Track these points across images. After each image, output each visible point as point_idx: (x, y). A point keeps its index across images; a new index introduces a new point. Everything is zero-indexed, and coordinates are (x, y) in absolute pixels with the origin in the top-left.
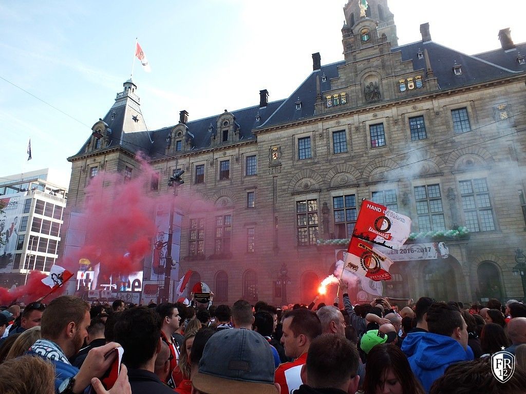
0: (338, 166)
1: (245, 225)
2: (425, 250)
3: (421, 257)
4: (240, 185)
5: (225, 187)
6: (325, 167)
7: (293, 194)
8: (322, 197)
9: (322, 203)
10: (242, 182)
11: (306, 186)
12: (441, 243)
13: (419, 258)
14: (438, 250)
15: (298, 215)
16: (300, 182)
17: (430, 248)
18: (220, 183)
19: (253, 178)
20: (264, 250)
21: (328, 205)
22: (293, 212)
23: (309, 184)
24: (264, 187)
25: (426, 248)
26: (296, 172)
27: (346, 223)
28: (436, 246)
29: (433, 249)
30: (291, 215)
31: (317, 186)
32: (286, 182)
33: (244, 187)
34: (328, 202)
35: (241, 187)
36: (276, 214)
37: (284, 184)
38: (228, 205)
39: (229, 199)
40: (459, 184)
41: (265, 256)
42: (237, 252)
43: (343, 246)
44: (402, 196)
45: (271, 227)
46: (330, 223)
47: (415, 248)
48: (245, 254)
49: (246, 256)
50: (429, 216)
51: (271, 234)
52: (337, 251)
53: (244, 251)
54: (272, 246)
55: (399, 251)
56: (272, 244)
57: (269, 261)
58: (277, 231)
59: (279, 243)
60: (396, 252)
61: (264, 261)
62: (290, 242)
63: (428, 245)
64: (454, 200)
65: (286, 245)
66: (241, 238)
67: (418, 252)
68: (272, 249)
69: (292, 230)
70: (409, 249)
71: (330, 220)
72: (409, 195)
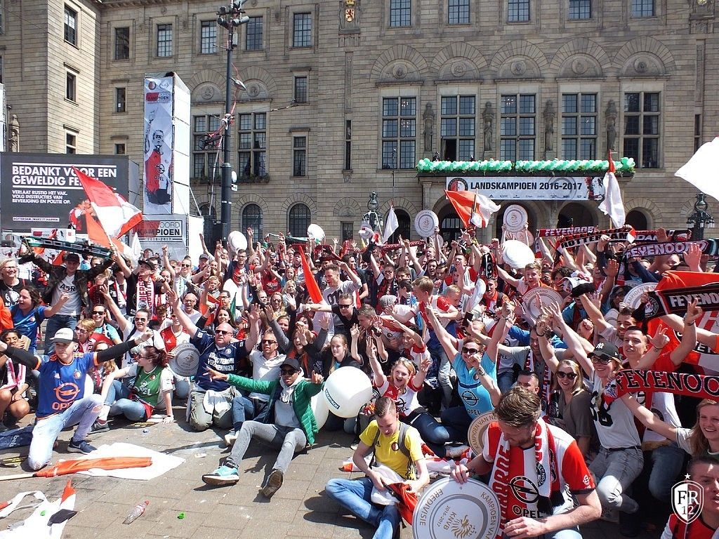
0: (453, 46)
1: (290, 132)
2: (573, 186)
3: (567, 197)
4: (282, 62)
5: (255, 64)
6: (433, 45)
7: (379, 84)
8: (425, 93)
9: (424, 103)
10: (286, 58)
11: (399, 73)
12: (596, 179)
13: (565, 197)
14: (591, 188)
15: (384, 120)
16: (391, 66)
17: (581, 184)
18: (245, 55)
19: (304, 52)
20: (327, 172)
21: (434, 107)
22: (376, 113)
23: (405, 70)
24: (329, 69)
25: (575, 184)
26: (385, 47)
27: (458, 138)
28: (589, 182)
29: (585, 185)
30: (375, 119)
31: (417, 75)
32: (367, 62)
33: (289, 66)
34: (434, 102)
35: (283, 66)
36: (349, 117)
37: (364, 67)
38: (261, 95)
39: (261, 85)
40: (623, 97)
41: (330, 182)
42: (278, 174)
43: (459, 173)
44: (544, 105)
45: (340, 135)
46: (434, 136)
47: (561, 182)
48: (291, 177)
49: (292, 182)
50: (576, 139)
51: (340, 148)
52: (449, 180)
53: (289, 174)
54: (341, 167)
55: (538, 186)
56: (341, 163)
57: (335, 190)
58: (348, 144)
59: (353, 163)
60: (534, 186)
61: (327, 191)
62: (370, 161)
63: (578, 180)
64: (614, 119)
65: (363, 166)
66: (284, 152)
67: (564, 188)
68: (340, 171)
69: (375, 142)
70: (552, 184)
71: (434, 131)
72: (555, 105)
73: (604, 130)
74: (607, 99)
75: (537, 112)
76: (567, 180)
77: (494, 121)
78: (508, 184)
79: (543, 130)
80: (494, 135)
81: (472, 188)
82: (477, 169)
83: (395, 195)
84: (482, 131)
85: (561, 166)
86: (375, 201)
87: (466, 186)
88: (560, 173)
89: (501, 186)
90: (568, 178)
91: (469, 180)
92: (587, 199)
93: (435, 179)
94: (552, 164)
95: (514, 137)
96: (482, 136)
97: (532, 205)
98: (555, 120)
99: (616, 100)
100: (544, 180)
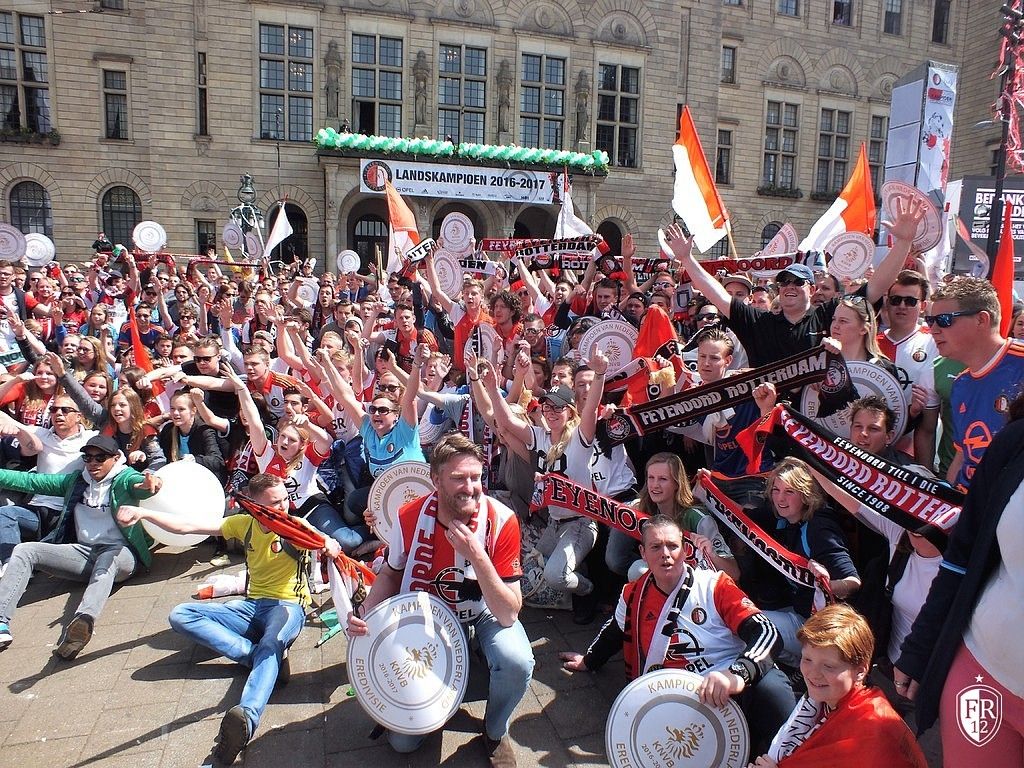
1: (95, 59)
2: (534, 184)
3: (526, 198)
8: (327, 25)
9: (326, 40)
12: (562, 176)
13: (523, 198)
14: (555, 188)
15: (261, 59)
17: (543, 182)
20: (167, 136)
21: (340, 49)
22: (249, 47)
25: (536, 181)
27: (377, 101)
28: (554, 179)
29: (548, 184)
30: (246, 55)
34: (341, 41)
36: (202, 47)
40: (598, 69)
41: (171, 154)
42: (73, 131)
43: (378, 154)
44: (498, 66)
45: (188, 75)
46: (342, 94)
47: (518, 178)
48: (101, 140)
49: (104, 148)
50: (539, 119)
51: (188, 97)
52: (364, 163)
53: (97, 133)
54: (191, 129)
55: (489, 181)
56: (191, 123)
57: (182, 168)
58: (203, 92)
59: (211, 124)
60: (484, 180)
61: (168, 167)
62: (240, 125)
63: (540, 176)
64: (586, 97)
65: (229, 131)
66: (86, 94)
67: (522, 186)
68: (190, 137)
69: (248, 95)
70: (506, 179)
71: (342, 87)
72: (512, 67)
73: (574, 110)
74: (579, 69)
75: (488, 75)
76: (526, 175)
77: (429, 81)
78: (449, 174)
79: (496, 102)
80: (429, 103)
81: (398, 177)
82: (405, 150)
83: (282, 181)
84: (412, 93)
85: (519, 155)
86: (249, 189)
87: (390, 174)
88: (517, 164)
89: (438, 177)
90: (526, 172)
91: (393, 165)
92: (550, 203)
93: (343, 161)
94: (507, 151)
95: (458, 108)
96: (413, 100)
97: (482, 207)
98: (512, 89)
99: (589, 71)
100: (497, 172)
